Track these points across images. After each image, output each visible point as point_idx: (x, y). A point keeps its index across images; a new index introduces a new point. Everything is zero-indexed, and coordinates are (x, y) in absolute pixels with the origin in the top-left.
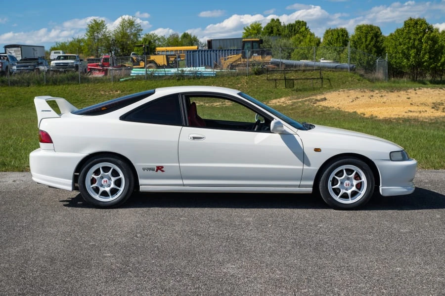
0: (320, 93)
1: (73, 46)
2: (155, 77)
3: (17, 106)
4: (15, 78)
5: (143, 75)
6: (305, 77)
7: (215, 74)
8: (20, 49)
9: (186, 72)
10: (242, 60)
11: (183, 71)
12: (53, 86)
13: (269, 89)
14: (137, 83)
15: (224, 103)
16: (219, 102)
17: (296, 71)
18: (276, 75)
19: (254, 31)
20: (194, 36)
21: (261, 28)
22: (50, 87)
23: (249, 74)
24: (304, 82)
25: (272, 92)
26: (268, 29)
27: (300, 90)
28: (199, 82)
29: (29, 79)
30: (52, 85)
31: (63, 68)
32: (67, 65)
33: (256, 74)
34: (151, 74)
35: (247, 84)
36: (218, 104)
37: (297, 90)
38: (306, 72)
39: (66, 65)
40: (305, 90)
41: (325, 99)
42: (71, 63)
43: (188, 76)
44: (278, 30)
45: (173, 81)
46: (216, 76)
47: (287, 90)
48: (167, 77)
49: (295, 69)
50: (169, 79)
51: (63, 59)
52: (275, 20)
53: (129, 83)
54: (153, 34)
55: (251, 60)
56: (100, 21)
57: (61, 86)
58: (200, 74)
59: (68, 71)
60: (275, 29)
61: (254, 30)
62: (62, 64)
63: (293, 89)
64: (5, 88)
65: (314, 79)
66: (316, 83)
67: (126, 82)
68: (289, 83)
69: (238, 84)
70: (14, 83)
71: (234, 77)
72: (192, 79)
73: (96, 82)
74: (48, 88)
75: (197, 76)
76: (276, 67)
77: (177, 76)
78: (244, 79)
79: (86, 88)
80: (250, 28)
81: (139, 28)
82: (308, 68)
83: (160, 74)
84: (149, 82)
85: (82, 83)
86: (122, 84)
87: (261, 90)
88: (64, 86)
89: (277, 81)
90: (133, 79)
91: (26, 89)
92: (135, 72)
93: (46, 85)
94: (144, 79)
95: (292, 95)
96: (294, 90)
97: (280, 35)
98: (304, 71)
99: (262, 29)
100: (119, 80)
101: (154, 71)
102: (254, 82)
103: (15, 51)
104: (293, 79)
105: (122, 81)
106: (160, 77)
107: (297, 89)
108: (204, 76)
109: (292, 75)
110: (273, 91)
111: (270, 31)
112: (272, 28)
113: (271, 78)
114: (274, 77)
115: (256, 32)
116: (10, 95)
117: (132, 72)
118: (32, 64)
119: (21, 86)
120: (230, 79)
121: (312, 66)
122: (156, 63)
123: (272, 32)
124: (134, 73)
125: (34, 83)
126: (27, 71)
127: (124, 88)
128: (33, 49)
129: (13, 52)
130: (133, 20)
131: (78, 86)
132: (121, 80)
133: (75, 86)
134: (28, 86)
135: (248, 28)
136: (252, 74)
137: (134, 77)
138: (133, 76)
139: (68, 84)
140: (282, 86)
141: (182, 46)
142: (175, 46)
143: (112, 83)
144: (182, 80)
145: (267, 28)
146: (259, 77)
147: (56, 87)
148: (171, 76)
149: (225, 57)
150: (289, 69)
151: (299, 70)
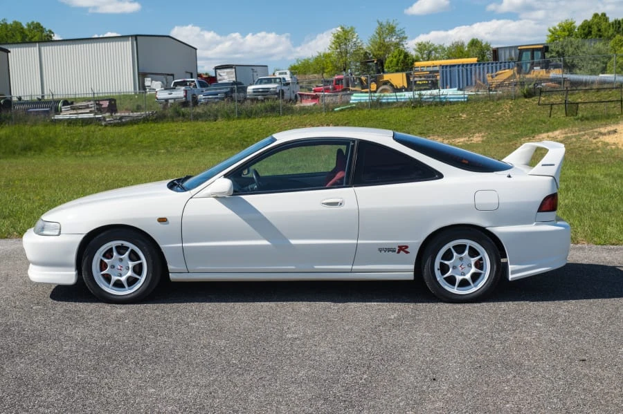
0: (614, 123)
1: (318, 64)
2: (381, 104)
3: (197, 146)
4: (199, 110)
5: (366, 102)
6: (599, 98)
7: (467, 98)
8: (234, 70)
9: (425, 97)
10: (518, 76)
11: (420, 95)
12: (246, 120)
13: (541, 119)
14: (357, 114)
15: (472, 138)
16: (465, 137)
17: (586, 91)
18: (555, 97)
19: (563, 33)
20: (487, 43)
21: (575, 27)
22: (243, 121)
23: (515, 96)
24: (596, 107)
25: (545, 123)
26: (584, 30)
27: (587, 119)
28: (443, 109)
29: (218, 111)
30: (244, 118)
31: (263, 95)
32: (268, 91)
33: (526, 96)
34: (378, 100)
35: (510, 111)
36: (462, 140)
37: (582, 119)
38: (602, 92)
39: (266, 91)
40: (595, 118)
41: (615, 132)
42: (273, 88)
43: (428, 102)
44: (599, 30)
45: (406, 109)
46: (468, 100)
47: (568, 119)
48: (399, 104)
49: (584, 88)
50: (401, 107)
51: (266, 83)
52: (600, 14)
53: (346, 113)
54: (428, 43)
55: (528, 76)
56: (350, 28)
57: (257, 120)
58: (445, 98)
59: (268, 99)
60: (595, 29)
61: (564, 30)
62: (260, 90)
63: (577, 117)
64: (186, 124)
65: (612, 101)
66: (614, 107)
67: (341, 113)
68: (571, 109)
69: (498, 112)
70: (197, 117)
71: (493, 101)
72: (433, 106)
73: (302, 113)
74: (240, 122)
75: (441, 102)
76: (557, 85)
77: (412, 102)
78: (507, 104)
79: (288, 121)
80: (558, 28)
81: (403, 35)
82: (605, 86)
83: (389, 101)
84: (373, 111)
85: (284, 114)
86: (336, 115)
87: (530, 120)
88: (261, 120)
89: (555, 107)
90: (352, 108)
91: (212, 124)
92: (355, 98)
93: (239, 118)
94: (367, 106)
95: (574, 125)
96: (577, 119)
97: (600, 36)
98: (598, 90)
99: (576, 30)
100: (333, 110)
101: (380, 96)
102: (522, 108)
103: (228, 73)
104: (578, 103)
105: (338, 111)
106: (388, 103)
107: (583, 117)
108: (450, 102)
109: (578, 97)
110: (546, 121)
111: (586, 31)
112: (590, 27)
113: (547, 102)
114: (552, 100)
115: (567, 33)
116: (191, 133)
117: (353, 98)
118: (225, 90)
119: (206, 121)
120: (488, 105)
121: (611, 83)
122: (392, 85)
123: (590, 32)
124: (355, 100)
125: (223, 116)
126: (216, 100)
127: (338, 120)
128: (253, 70)
129: (225, 74)
130: (394, 25)
131: (278, 119)
132: (336, 109)
133: (274, 119)
134: (215, 121)
135: (555, 29)
136: (519, 97)
137: (354, 105)
138: (353, 103)
139: (266, 117)
140: (560, 114)
141: (468, 57)
142: (458, 58)
143: (324, 114)
144: (418, 108)
145: (583, 27)
146: (531, 100)
147: (250, 120)
148: (404, 103)
149: (492, 72)
150: (574, 88)
151: (591, 89)
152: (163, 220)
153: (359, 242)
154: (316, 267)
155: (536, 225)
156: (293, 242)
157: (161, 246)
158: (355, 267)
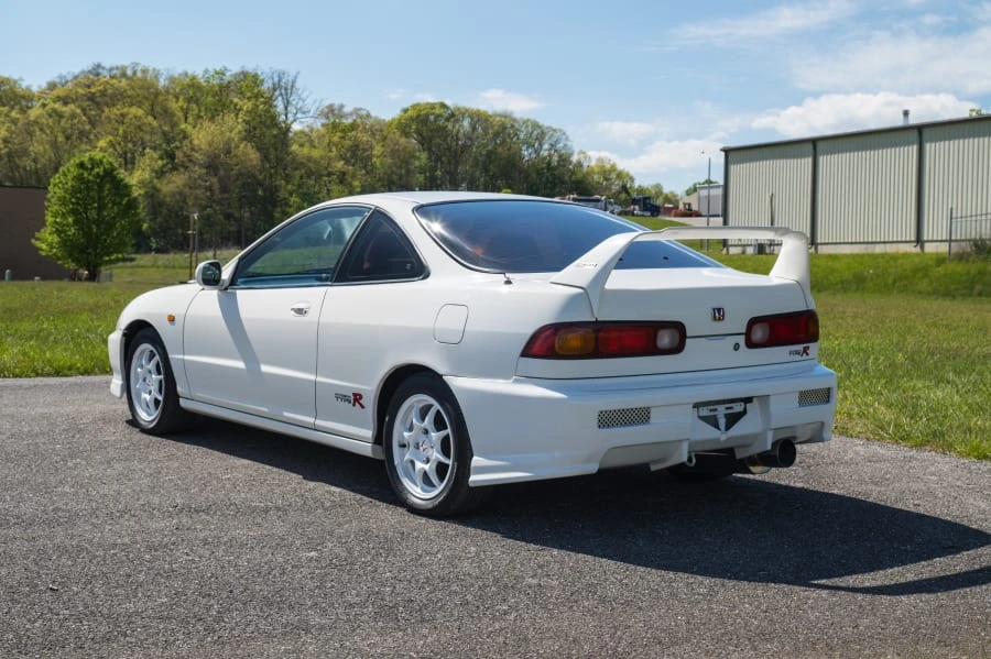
152: (172, 319)
153: (320, 379)
154: (286, 414)
155: (516, 381)
156: (265, 368)
157: (170, 356)
158: (320, 423)
